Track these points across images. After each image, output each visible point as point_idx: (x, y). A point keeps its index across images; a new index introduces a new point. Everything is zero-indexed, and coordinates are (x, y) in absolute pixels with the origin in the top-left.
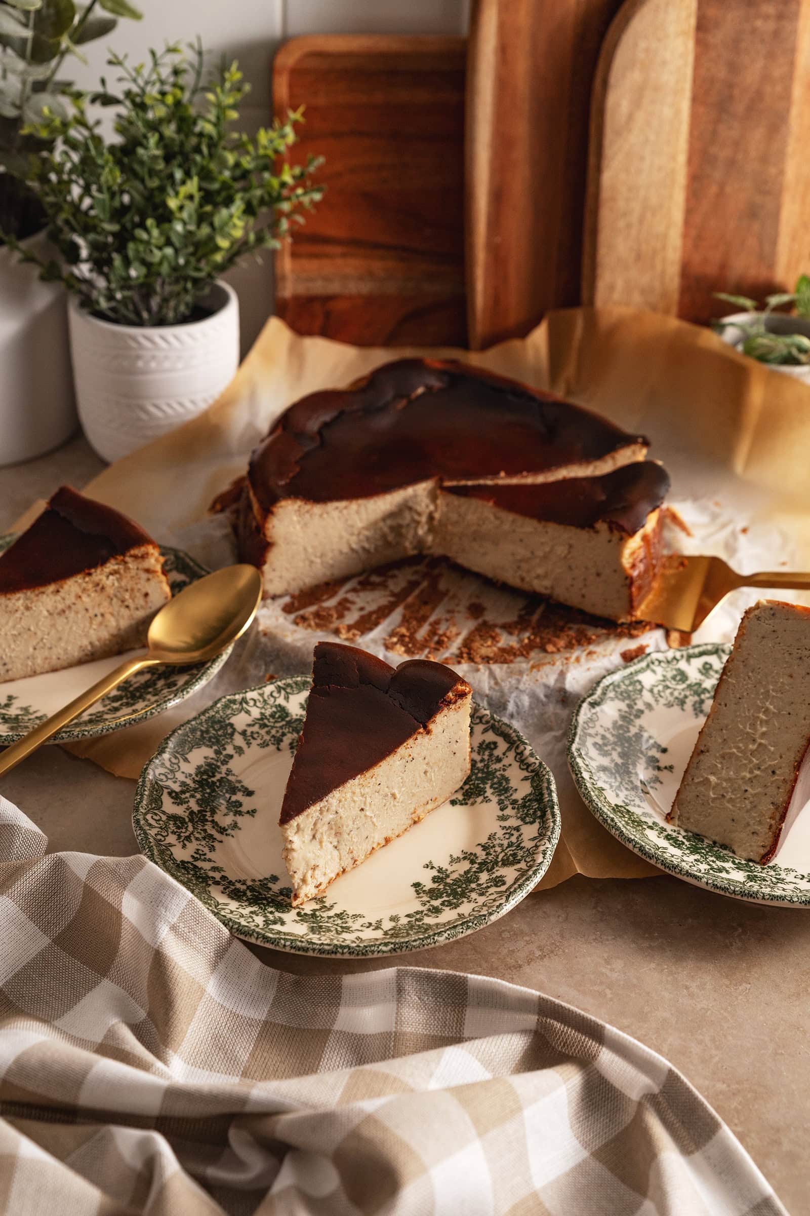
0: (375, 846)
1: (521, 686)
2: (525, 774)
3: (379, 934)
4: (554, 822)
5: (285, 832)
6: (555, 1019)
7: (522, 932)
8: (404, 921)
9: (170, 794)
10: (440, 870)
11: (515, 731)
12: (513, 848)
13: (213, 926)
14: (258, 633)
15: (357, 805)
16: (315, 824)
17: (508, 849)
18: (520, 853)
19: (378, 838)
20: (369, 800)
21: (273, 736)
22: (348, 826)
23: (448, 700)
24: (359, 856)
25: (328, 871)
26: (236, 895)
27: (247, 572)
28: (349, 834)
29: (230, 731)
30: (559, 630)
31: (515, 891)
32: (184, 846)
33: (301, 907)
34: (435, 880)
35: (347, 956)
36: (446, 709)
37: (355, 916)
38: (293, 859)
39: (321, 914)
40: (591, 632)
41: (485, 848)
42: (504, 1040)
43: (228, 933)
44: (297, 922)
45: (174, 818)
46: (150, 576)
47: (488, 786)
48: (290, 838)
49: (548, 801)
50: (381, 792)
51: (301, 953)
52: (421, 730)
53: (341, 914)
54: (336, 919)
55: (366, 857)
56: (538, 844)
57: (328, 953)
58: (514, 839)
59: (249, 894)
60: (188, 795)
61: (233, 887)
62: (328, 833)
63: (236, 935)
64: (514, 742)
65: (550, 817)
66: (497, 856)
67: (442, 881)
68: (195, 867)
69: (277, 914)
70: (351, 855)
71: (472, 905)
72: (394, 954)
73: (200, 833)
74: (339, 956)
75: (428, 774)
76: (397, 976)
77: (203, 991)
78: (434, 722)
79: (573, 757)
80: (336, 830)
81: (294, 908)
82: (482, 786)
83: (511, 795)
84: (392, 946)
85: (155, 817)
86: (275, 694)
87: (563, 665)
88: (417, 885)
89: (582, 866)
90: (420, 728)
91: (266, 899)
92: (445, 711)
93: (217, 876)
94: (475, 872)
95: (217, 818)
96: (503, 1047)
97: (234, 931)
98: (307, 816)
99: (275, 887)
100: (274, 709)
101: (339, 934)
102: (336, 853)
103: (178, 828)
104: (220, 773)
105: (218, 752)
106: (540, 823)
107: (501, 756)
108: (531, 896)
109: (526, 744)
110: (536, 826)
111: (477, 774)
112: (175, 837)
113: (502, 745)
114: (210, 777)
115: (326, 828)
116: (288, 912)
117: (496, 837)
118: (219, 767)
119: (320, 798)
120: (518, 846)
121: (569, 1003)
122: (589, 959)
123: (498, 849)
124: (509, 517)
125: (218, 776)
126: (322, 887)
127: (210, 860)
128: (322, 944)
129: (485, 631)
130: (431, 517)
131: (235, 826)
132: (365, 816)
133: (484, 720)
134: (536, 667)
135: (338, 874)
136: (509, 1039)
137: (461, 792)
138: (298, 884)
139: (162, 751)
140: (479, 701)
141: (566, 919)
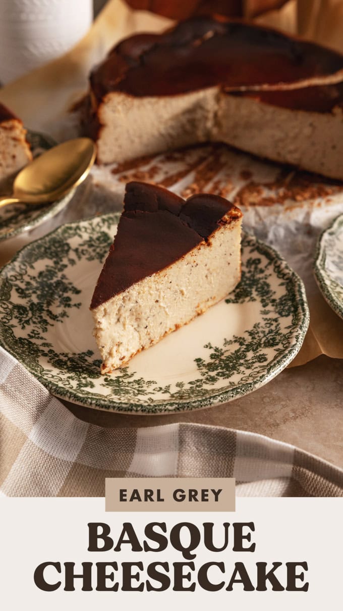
0: (167, 330)
1: (279, 222)
2: (281, 281)
3: (167, 396)
4: (304, 315)
5: (95, 315)
6: (307, 468)
7: (279, 399)
8: (187, 387)
9: (17, 290)
10: (217, 350)
11: (274, 251)
12: (273, 334)
13: (35, 387)
14: (92, 185)
15: (153, 298)
16: (119, 310)
17: (269, 335)
18: (278, 338)
19: (170, 324)
20: (162, 294)
21: (98, 253)
22: (145, 313)
23: (225, 220)
24: (155, 337)
25: (130, 348)
26: (59, 364)
27: (85, 143)
28: (146, 320)
29: (66, 248)
30: (304, 188)
31: (275, 365)
32: (23, 328)
33: (108, 374)
34: (212, 356)
35: (140, 413)
36: (222, 227)
37: (149, 382)
38: (101, 336)
39: (123, 380)
40: (328, 189)
41: (251, 334)
42: (266, 485)
43: (48, 392)
44: (104, 386)
45: (19, 307)
46: (17, 143)
47: (253, 290)
48: (99, 320)
49: (300, 300)
50: (172, 289)
51: (103, 409)
52: (204, 242)
53: (139, 380)
54: (134, 384)
55: (161, 339)
56: (292, 331)
57: (125, 410)
58: (273, 327)
59: (69, 363)
60: (31, 291)
61: (57, 358)
62: (130, 317)
63: (54, 394)
64: (273, 259)
65: (301, 311)
66: (260, 340)
67: (218, 358)
68: (30, 342)
69: (89, 379)
70: (148, 337)
71: (241, 376)
72: (178, 412)
73: (37, 319)
74: (134, 413)
75: (209, 278)
76: (179, 430)
77: (25, 438)
78: (213, 237)
79: (317, 269)
80: (136, 316)
81: (103, 375)
82: (249, 289)
83: (271, 296)
84: (177, 406)
85: (3, 306)
86: (101, 224)
87: (309, 207)
88: (198, 360)
89: (326, 350)
90: (202, 240)
91: (81, 367)
92: (222, 229)
93: (46, 349)
94: (243, 351)
95: (51, 308)
96: (265, 491)
97: (53, 391)
98: (113, 303)
99: (90, 360)
100: (99, 235)
101: (136, 396)
102: (136, 334)
103: (21, 314)
104: (57, 277)
105: (56, 263)
106: (293, 316)
107: (263, 268)
108: (286, 371)
109: (281, 259)
110: (290, 318)
111: (245, 281)
112: (17, 320)
113: (265, 261)
114: (49, 279)
115: (128, 313)
116: (98, 378)
117: (260, 326)
118: (56, 273)
119: (123, 289)
120: (277, 333)
121: (317, 455)
122: (332, 420)
123: (261, 335)
124: (270, 109)
125: (55, 279)
126: (126, 360)
127: (42, 338)
128: (121, 403)
129: (252, 187)
130: (216, 115)
131: (64, 314)
132: (160, 306)
133: (251, 244)
134: (290, 208)
135: (138, 351)
136: (270, 484)
137: (234, 294)
138: (106, 356)
139: (15, 260)
140: (247, 230)
141: (313, 389)
